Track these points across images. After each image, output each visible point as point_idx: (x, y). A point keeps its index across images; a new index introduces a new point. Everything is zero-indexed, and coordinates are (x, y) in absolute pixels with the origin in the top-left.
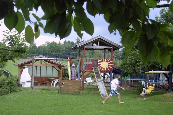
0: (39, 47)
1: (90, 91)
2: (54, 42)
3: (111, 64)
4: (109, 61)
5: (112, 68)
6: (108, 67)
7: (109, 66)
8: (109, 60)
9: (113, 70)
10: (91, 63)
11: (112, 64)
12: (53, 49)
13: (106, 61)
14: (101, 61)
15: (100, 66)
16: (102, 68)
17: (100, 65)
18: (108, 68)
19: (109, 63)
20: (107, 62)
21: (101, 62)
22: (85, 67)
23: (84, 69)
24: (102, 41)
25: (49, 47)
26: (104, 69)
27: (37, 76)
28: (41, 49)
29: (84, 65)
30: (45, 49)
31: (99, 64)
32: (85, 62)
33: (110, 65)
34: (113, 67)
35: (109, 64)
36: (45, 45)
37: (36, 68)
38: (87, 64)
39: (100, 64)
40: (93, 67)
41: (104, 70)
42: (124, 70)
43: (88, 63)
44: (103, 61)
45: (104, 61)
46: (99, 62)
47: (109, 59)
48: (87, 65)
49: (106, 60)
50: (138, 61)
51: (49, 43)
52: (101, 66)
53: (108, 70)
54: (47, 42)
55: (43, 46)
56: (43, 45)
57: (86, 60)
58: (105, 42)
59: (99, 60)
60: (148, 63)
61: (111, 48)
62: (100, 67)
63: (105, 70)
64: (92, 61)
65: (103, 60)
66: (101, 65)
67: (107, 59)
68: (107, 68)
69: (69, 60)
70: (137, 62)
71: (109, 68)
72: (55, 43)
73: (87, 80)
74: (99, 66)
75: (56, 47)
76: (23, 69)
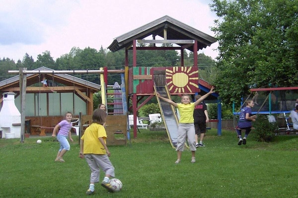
0: (58, 60)
1: (152, 138)
2: (89, 48)
3: (194, 79)
4: (190, 72)
5: (197, 87)
6: (188, 84)
7: (191, 83)
8: (189, 70)
9: (200, 91)
10: (149, 76)
11: (197, 78)
12: (87, 62)
13: (183, 72)
14: (172, 72)
15: (171, 82)
16: (175, 87)
17: (169, 80)
18: (187, 86)
19: (190, 75)
20: (186, 73)
21: (173, 74)
22: (138, 87)
23: (135, 91)
24: (172, 28)
25: (79, 58)
26: (180, 89)
27: (40, 115)
28: (62, 64)
29: (134, 82)
30: (71, 64)
31: (167, 78)
32: (136, 76)
33: (192, 81)
34: (199, 85)
35: (191, 79)
36: (71, 54)
37: (36, 97)
38: (140, 80)
39: (171, 78)
40: (155, 87)
41: (180, 91)
42: (224, 89)
43: (143, 77)
44: (176, 72)
45: (180, 71)
46: (169, 74)
47: (191, 68)
48: (142, 81)
49: (182, 70)
50: (251, 67)
51: (79, 50)
52: (172, 84)
53: (189, 92)
54: (73, 49)
55: (66, 58)
56: (66, 55)
57: (138, 71)
58: (179, 31)
59: (167, 70)
60: (272, 70)
61: (194, 42)
62: (169, 87)
63: (182, 92)
64: (152, 72)
65: (177, 70)
66: (172, 80)
67: (186, 68)
68: (185, 88)
69: (101, 73)
70: (248, 70)
71: (191, 86)
72: (93, 51)
73: (151, 119)
74: (168, 84)
75: (95, 58)
76: (4, 98)
